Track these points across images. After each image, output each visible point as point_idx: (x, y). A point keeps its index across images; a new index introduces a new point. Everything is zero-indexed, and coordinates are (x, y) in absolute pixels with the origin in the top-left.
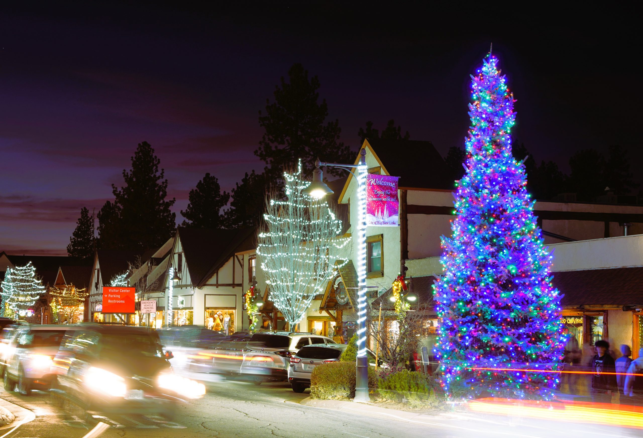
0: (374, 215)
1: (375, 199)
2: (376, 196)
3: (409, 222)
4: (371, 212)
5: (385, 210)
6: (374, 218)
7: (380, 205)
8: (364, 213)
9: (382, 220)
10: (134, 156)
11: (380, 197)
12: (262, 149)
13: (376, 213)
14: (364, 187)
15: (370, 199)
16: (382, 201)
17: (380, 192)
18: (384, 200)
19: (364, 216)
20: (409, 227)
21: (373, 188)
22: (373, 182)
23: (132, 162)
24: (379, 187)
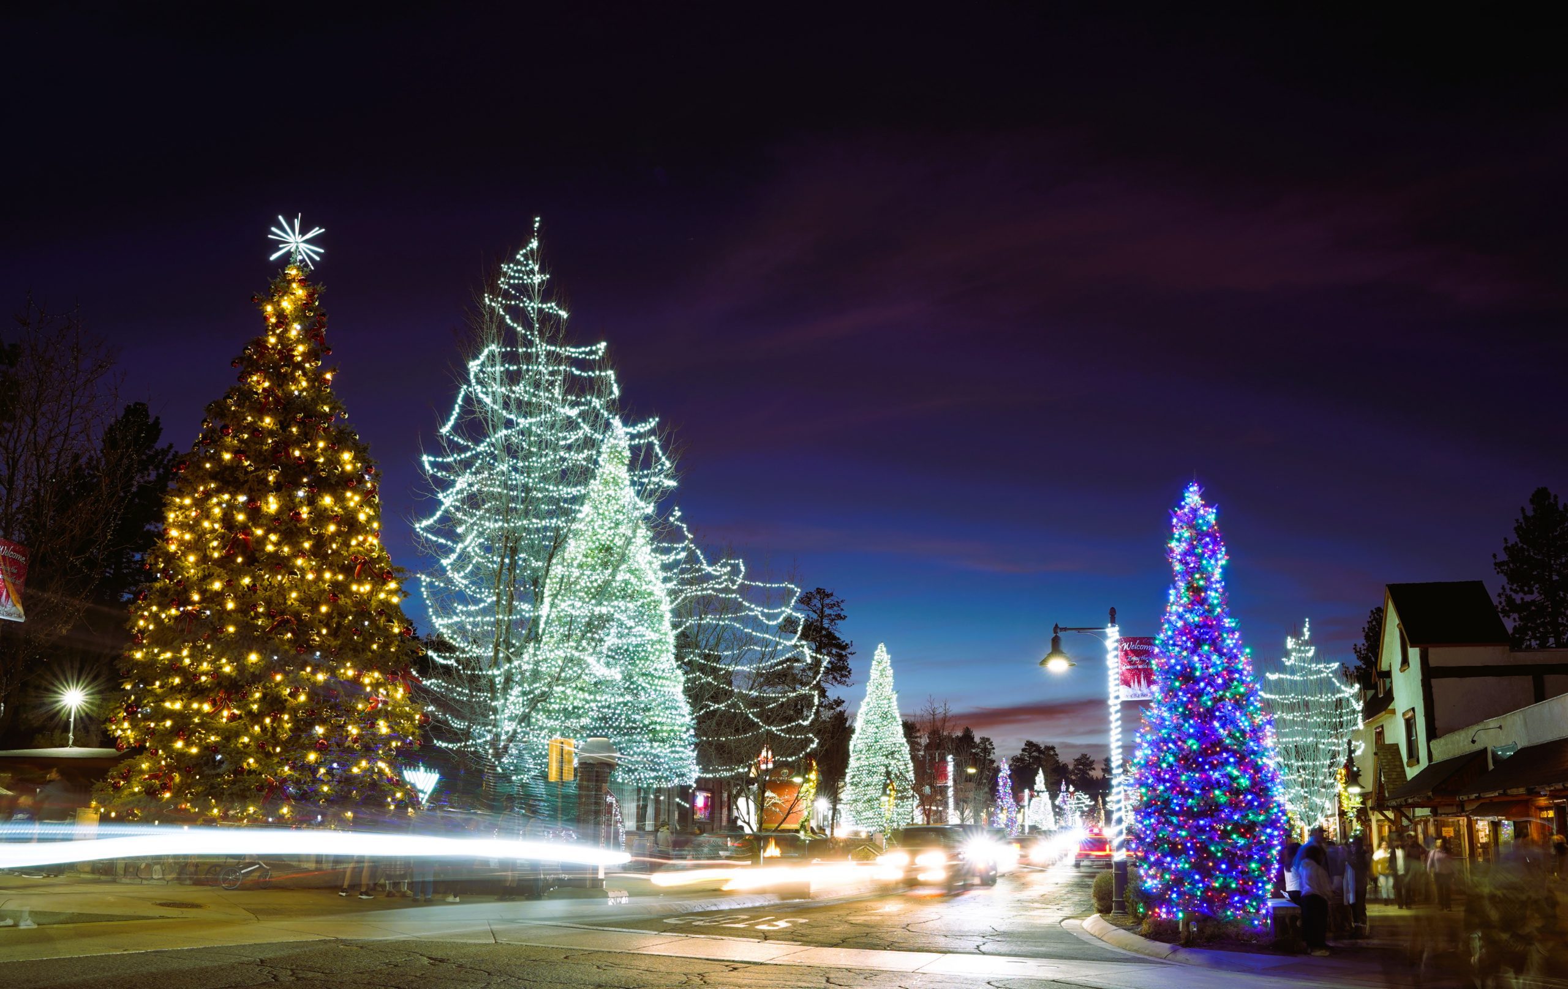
0: (1130, 686)
1: (1128, 667)
2: (1130, 663)
3: (1434, 690)
4: (1127, 683)
5: (1142, 679)
6: (1130, 690)
7: (1136, 674)
8: (1117, 685)
9: (1139, 692)
10: (1367, 626)
11: (1135, 664)
12: (1504, 604)
13: (1132, 684)
14: (1115, 653)
15: (1124, 668)
16: (1137, 669)
17: (1135, 659)
18: (1140, 667)
19: (1117, 688)
20: (1435, 697)
21: (1126, 653)
22: (1126, 646)
23: (1364, 634)
24: (1133, 651)
